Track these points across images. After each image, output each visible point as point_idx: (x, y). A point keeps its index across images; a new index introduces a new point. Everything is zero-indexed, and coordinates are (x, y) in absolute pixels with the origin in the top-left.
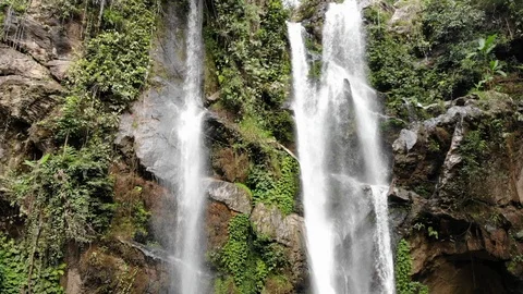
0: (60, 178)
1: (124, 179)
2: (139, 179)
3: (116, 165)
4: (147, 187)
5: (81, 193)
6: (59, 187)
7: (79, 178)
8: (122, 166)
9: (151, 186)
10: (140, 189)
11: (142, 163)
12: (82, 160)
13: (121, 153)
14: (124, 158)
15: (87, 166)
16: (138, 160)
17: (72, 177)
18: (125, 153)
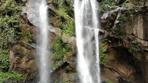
0: (5, 25)
1: (24, 25)
2: (29, 26)
3: (22, 21)
4: (31, 28)
5: (12, 29)
6: (5, 27)
7: (11, 25)
8: (23, 22)
9: (32, 28)
10: (29, 28)
11: (29, 21)
12: (12, 20)
13: (23, 18)
14: (24, 19)
15: (13, 21)
16: (28, 20)
17: (9, 25)
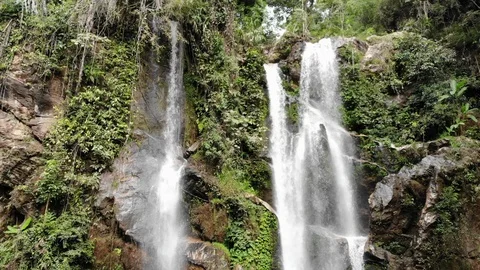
0: (41, 248)
1: (104, 240)
2: (119, 241)
3: (96, 227)
4: (126, 249)
5: (61, 261)
6: (41, 256)
7: (59, 246)
8: (102, 227)
9: (130, 249)
10: (119, 251)
11: (121, 226)
12: (63, 227)
13: (101, 214)
14: (104, 220)
15: (67, 235)
16: (117, 223)
17: (53, 245)
18: (104, 214)
